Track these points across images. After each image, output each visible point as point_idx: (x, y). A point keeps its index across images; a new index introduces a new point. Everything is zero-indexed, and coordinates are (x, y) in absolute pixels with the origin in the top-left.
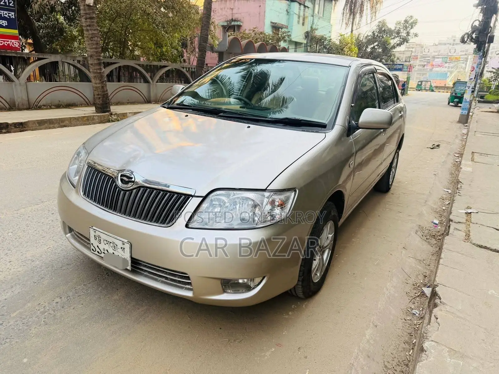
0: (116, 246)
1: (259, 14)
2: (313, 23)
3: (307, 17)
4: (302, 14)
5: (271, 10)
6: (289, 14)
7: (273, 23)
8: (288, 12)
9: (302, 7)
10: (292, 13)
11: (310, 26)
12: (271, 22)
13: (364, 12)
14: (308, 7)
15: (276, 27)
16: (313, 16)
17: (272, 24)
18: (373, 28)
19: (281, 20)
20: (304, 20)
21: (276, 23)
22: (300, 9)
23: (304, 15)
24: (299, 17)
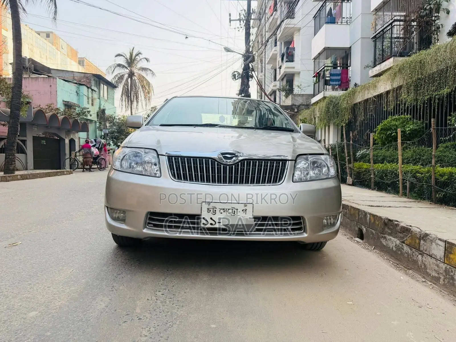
0: (236, 211)
1: (51, 92)
2: (100, 105)
3: (95, 99)
4: (90, 96)
5: (62, 90)
6: (79, 95)
7: (66, 102)
8: (78, 94)
9: (90, 90)
10: (81, 94)
11: (98, 107)
12: (63, 101)
13: (140, 99)
14: (95, 91)
15: (68, 105)
16: (99, 99)
17: (64, 103)
18: (148, 112)
19: (73, 99)
20: (92, 101)
21: (68, 102)
22: (88, 91)
23: (92, 97)
24: (88, 98)
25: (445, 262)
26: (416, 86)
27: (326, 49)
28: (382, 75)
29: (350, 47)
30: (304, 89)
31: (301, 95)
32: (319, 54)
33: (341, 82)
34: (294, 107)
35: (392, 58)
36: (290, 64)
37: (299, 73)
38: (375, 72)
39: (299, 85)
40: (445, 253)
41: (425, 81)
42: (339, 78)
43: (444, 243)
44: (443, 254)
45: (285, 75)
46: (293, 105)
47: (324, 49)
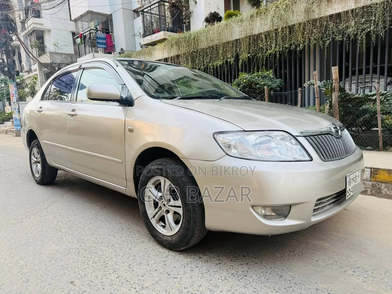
25: (372, 180)
26: (192, 58)
27: (90, 13)
28: (156, 44)
29: (111, 15)
30: (62, 47)
31: (60, 54)
32: (81, 16)
33: (107, 46)
34: (54, 65)
35: (163, 32)
36: (37, 20)
37: (49, 31)
38: (146, 41)
39: (56, 44)
40: (371, 175)
41: (199, 54)
42: (104, 41)
43: (370, 169)
44: (370, 176)
45: (34, 31)
46: (52, 63)
47: (87, 12)
